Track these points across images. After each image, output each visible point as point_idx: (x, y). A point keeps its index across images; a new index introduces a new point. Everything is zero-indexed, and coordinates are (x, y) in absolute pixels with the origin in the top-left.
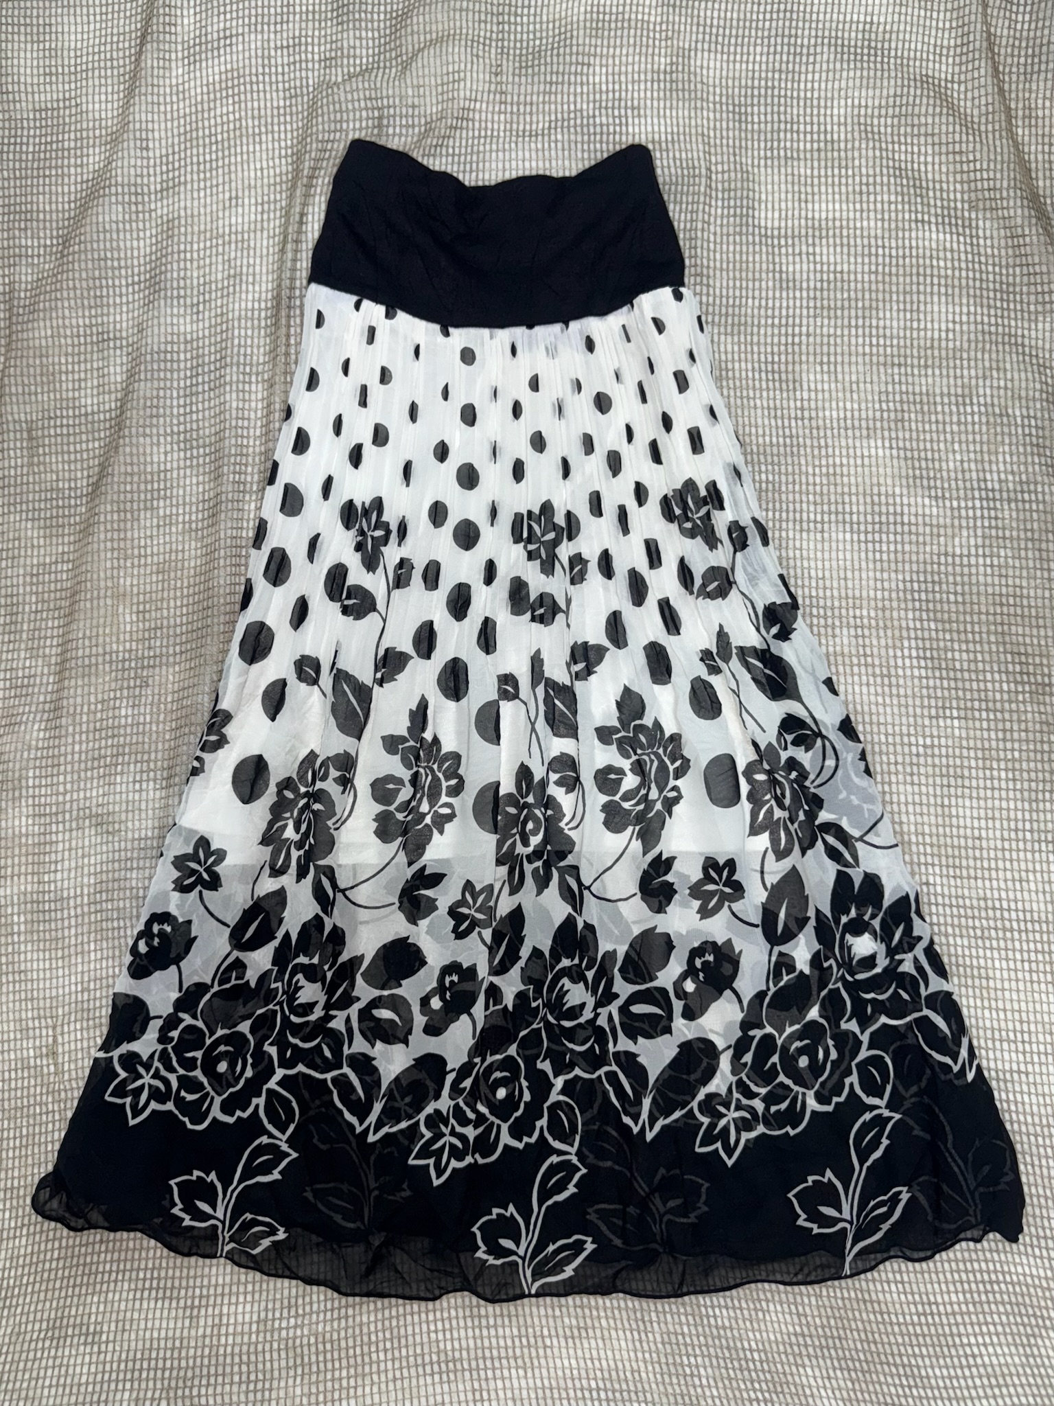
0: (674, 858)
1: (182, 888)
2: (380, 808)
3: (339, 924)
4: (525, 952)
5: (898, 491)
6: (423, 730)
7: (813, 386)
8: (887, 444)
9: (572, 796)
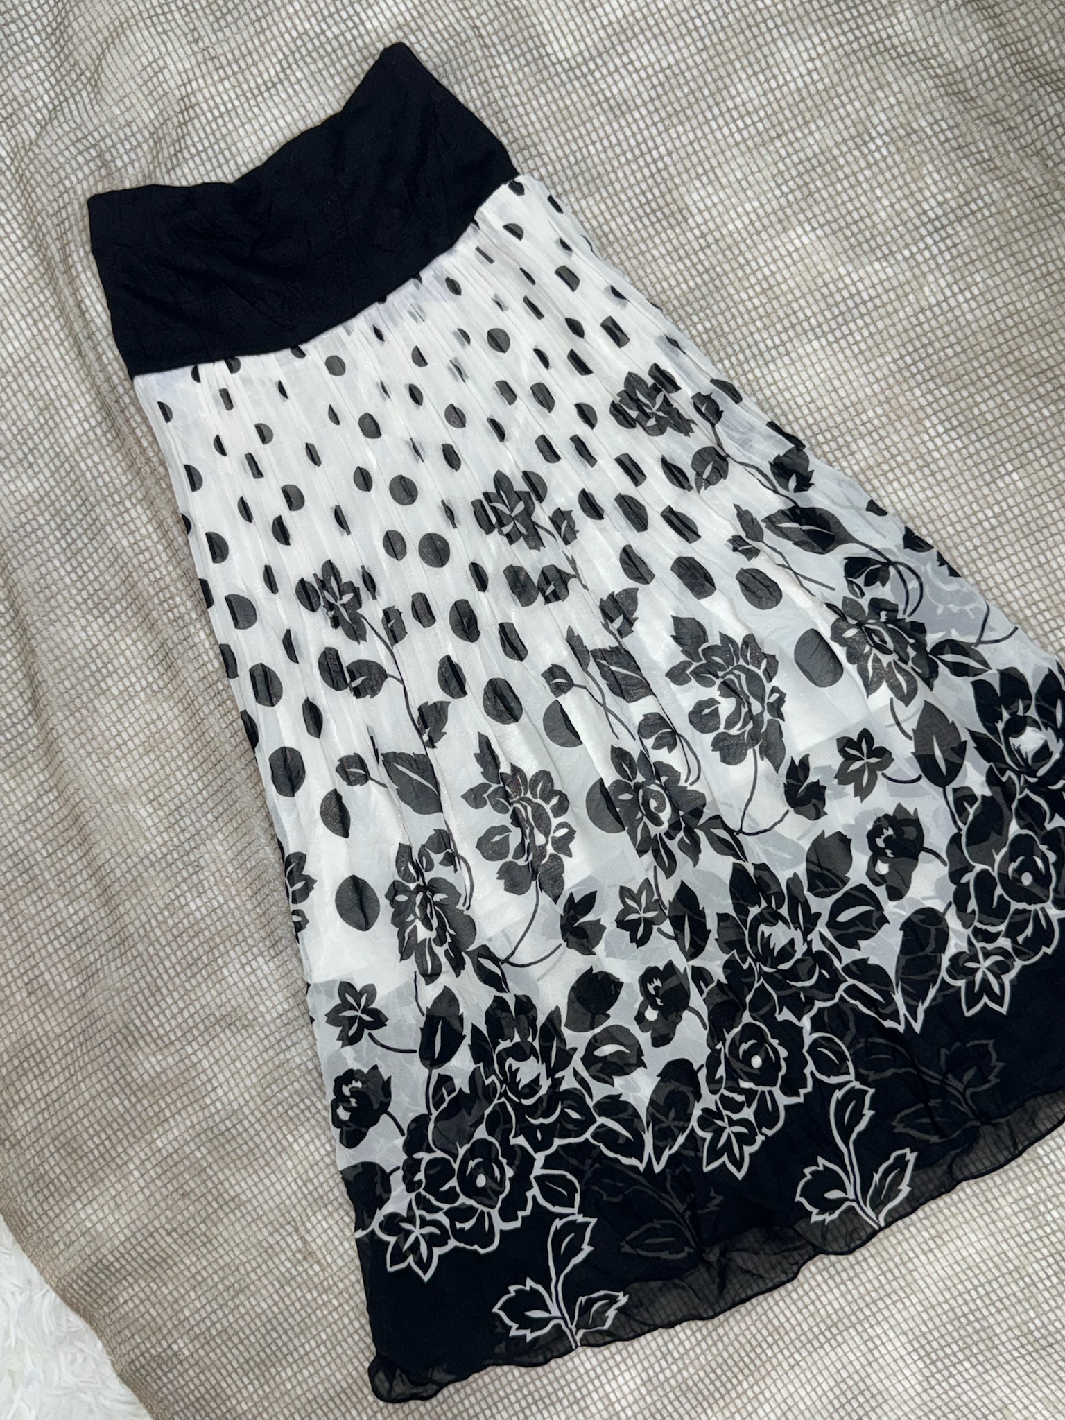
0: (807, 756)
1: (352, 1040)
2: (498, 864)
3: (520, 993)
4: (712, 923)
5: (842, 271)
6: (497, 766)
7: (702, 207)
8: (808, 228)
9: (677, 751)
